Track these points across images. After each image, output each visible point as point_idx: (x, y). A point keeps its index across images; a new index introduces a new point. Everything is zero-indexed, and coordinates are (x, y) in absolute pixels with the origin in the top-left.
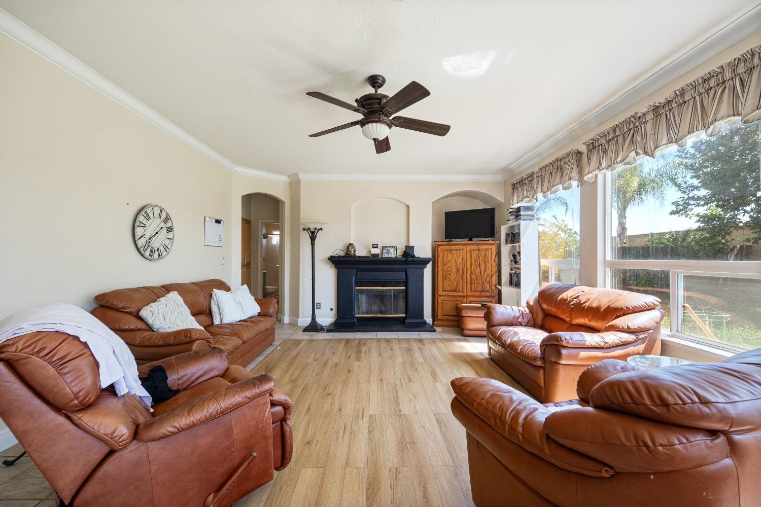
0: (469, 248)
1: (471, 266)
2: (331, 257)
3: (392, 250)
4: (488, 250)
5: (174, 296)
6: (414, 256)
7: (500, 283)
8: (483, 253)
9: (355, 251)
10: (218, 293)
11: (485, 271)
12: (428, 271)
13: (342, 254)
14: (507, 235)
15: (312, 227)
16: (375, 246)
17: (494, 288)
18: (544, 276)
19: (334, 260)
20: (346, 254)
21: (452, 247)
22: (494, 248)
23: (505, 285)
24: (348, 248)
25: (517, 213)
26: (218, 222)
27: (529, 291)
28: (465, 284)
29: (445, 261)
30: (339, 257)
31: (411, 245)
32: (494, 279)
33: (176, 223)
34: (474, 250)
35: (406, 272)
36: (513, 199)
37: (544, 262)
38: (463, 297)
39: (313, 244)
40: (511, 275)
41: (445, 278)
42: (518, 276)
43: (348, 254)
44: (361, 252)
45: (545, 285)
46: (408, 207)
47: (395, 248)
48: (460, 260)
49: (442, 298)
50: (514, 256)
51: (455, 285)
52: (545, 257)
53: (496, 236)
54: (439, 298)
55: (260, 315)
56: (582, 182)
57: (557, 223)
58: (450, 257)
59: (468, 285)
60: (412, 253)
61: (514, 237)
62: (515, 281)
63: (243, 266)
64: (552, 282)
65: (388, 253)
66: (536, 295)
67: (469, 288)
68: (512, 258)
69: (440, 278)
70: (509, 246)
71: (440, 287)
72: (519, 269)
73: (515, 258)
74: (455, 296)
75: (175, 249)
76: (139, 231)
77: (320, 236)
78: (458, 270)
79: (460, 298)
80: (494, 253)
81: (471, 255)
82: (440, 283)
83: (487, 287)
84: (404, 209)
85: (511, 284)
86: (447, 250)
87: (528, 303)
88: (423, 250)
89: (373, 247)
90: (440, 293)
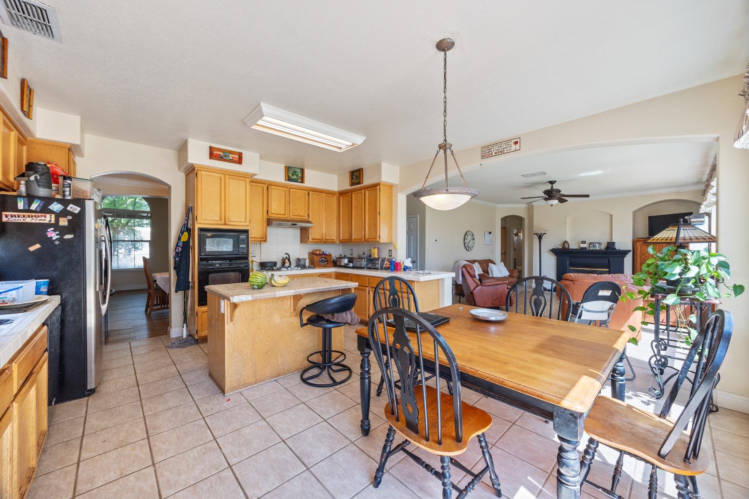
2: (553, 249)
3: (597, 245)
5: (477, 263)
6: (615, 249)
9: (568, 245)
10: (490, 264)
13: (560, 247)
15: (539, 232)
16: (583, 242)
19: (554, 251)
20: (563, 247)
24: (564, 244)
26: (490, 233)
29: (643, 253)
30: (558, 249)
31: (612, 241)
33: (476, 236)
35: (608, 259)
39: (540, 242)
43: (564, 248)
44: (573, 246)
46: (611, 216)
47: (599, 243)
55: (509, 276)
60: (613, 247)
63: (502, 254)
65: (594, 247)
69: (639, 264)
75: (475, 246)
76: (466, 242)
77: (544, 237)
84: (609, 217)
88: (624, 245)
89: (582, 243)
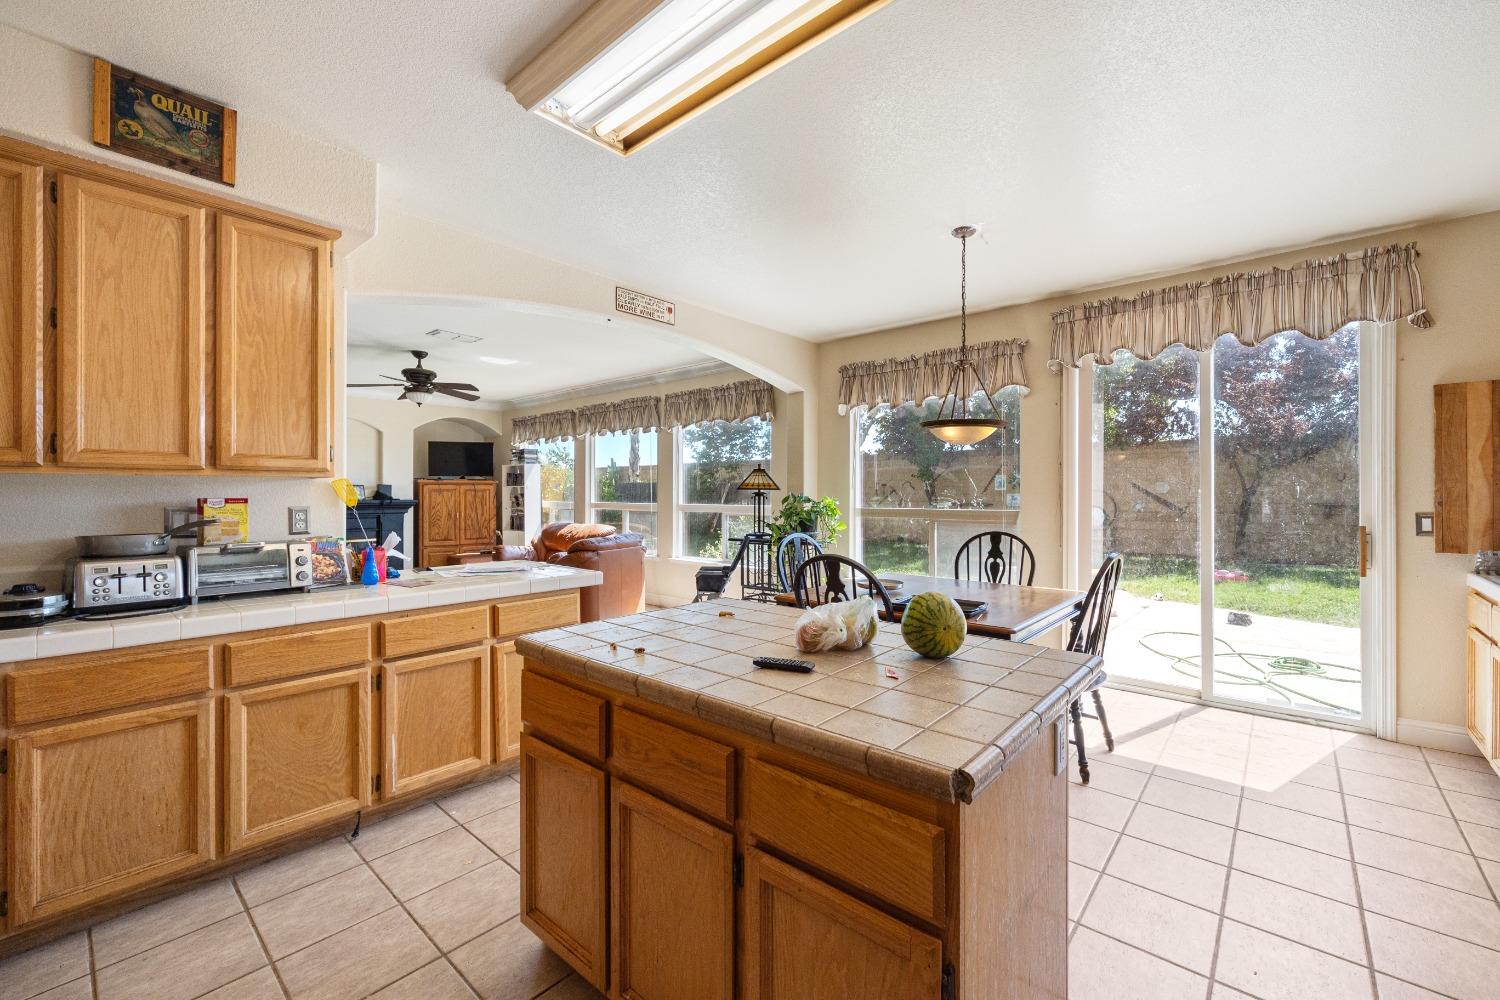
0: (463, 488)
1: (465, 510)
4: (485, 490)
6: (391, 498)
7: (499, 527)
8: (480, 494)
11: (482, 515)
12: (409, 517)
14: (509, 475)
17: (492, 534)
18: (545, 516)
21: (442, 487)
22: (492, 489)
23: (506, 529)
25: (520, 455)
27: (533, 531)
28: (457, 531)
29: (433, 504)
31: (386, 482)
32: (493, 524)
34: (470, 490)
35: (378, 518)
36: (515, 437)
37: (546, 504)
38: (457, 545)
40: (512, 518)
41: (432, 524)
42: (521, 518)
45: (545, 527)
46: (380, 434)
47: (361, 487)
48: (452, 503)
49: (429, 549)
50: (516, 498)
51: (445, 532)
52: (545, 499)
53: (495, 474)
54: (425, 551)
56: (575, 439)
57: (557, 451)
58: (439, 499)
59: (463, 532)
60: (388, 494)
61: (516, 478)
62: (518, 524)
64: (552, 521)
66: (540, 534)
67: (463, 536)
68: (514, 500)
69: (426, 525)
70: (510, 487)
71: (426, 535)
72: (522, 511)
73: (518, 500)
74: (445, 546)
78: (449, 514)
79: (453, 549)
80: (493, 494)
81: (465, 497)
82: (426, 531)
83: (485, 532)
84: (373, 435)
85: (512, 527)
86: (435, 490)
87: (532, 542)
88: (402, 491)
90: (427, 542)
